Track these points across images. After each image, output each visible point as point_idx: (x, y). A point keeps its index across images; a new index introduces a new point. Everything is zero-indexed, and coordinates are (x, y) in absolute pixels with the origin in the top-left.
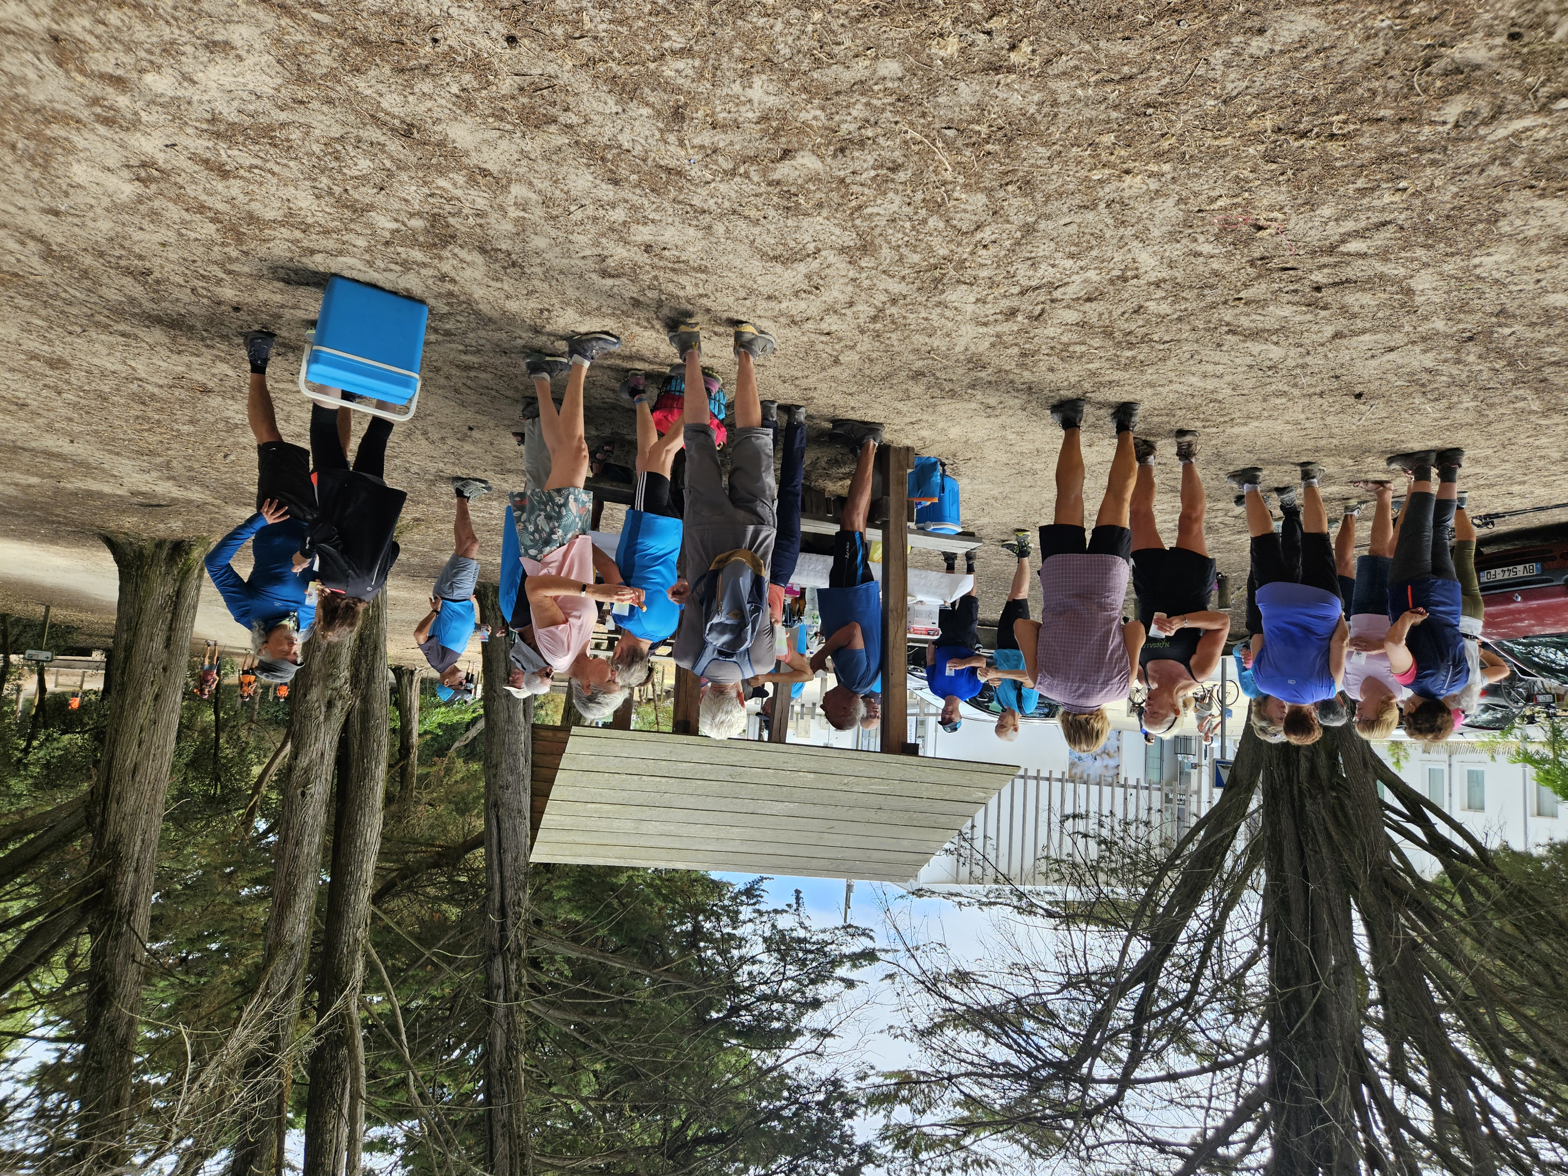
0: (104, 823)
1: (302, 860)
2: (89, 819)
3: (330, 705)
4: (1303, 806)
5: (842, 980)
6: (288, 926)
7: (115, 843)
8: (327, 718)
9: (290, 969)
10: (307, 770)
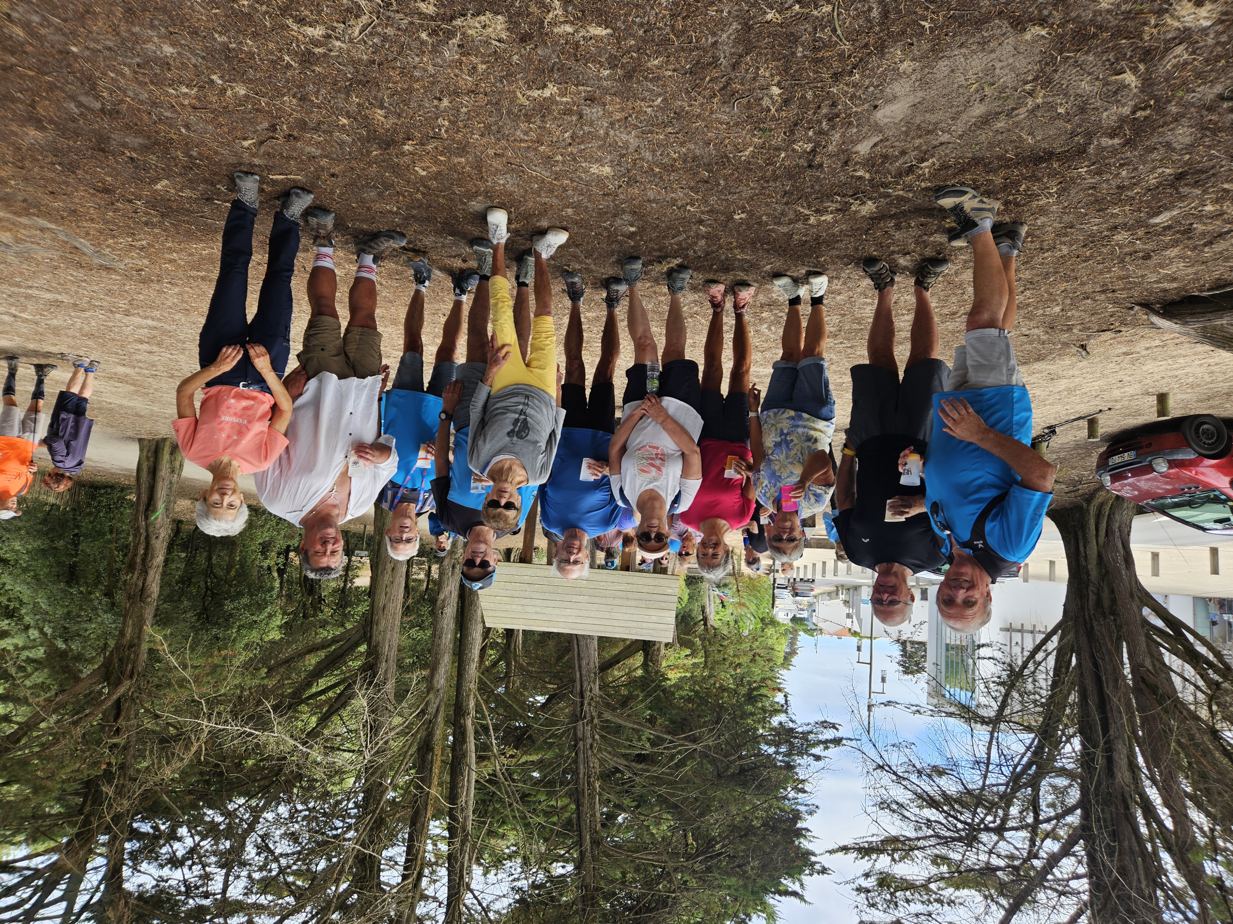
0: (371, 636)
1: (442, 647)
2: (365, 634)
3: (454, 567)
4: (1092, 627)
5: (814, 755)
6: (436, 680)
7: (376, 646)
8: (453, 574)
9: (438, 701)
10: (443, 601)
